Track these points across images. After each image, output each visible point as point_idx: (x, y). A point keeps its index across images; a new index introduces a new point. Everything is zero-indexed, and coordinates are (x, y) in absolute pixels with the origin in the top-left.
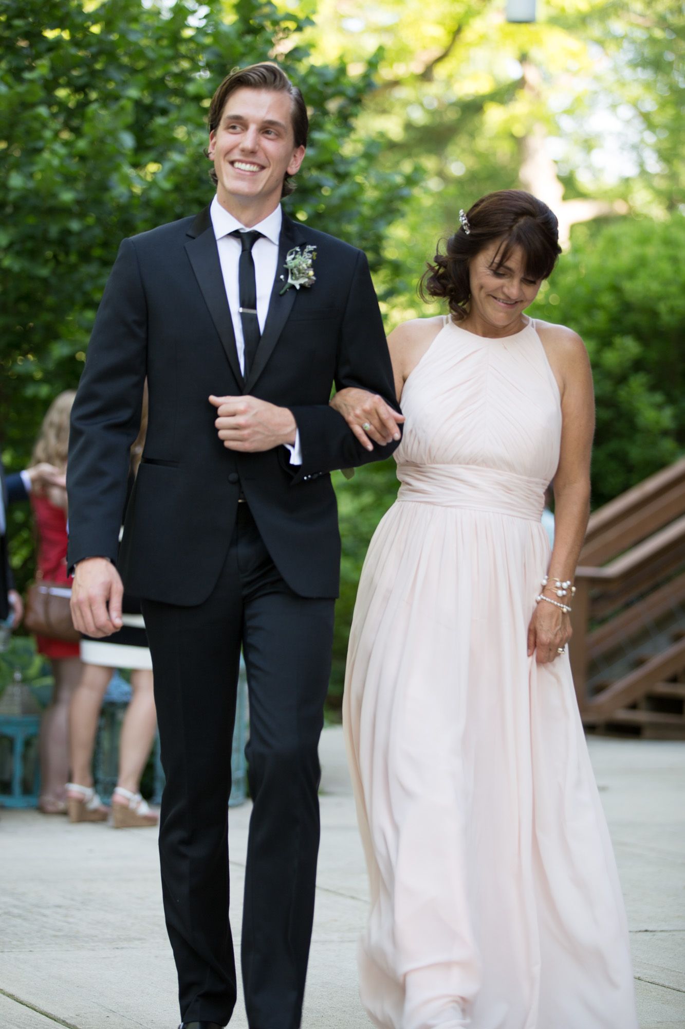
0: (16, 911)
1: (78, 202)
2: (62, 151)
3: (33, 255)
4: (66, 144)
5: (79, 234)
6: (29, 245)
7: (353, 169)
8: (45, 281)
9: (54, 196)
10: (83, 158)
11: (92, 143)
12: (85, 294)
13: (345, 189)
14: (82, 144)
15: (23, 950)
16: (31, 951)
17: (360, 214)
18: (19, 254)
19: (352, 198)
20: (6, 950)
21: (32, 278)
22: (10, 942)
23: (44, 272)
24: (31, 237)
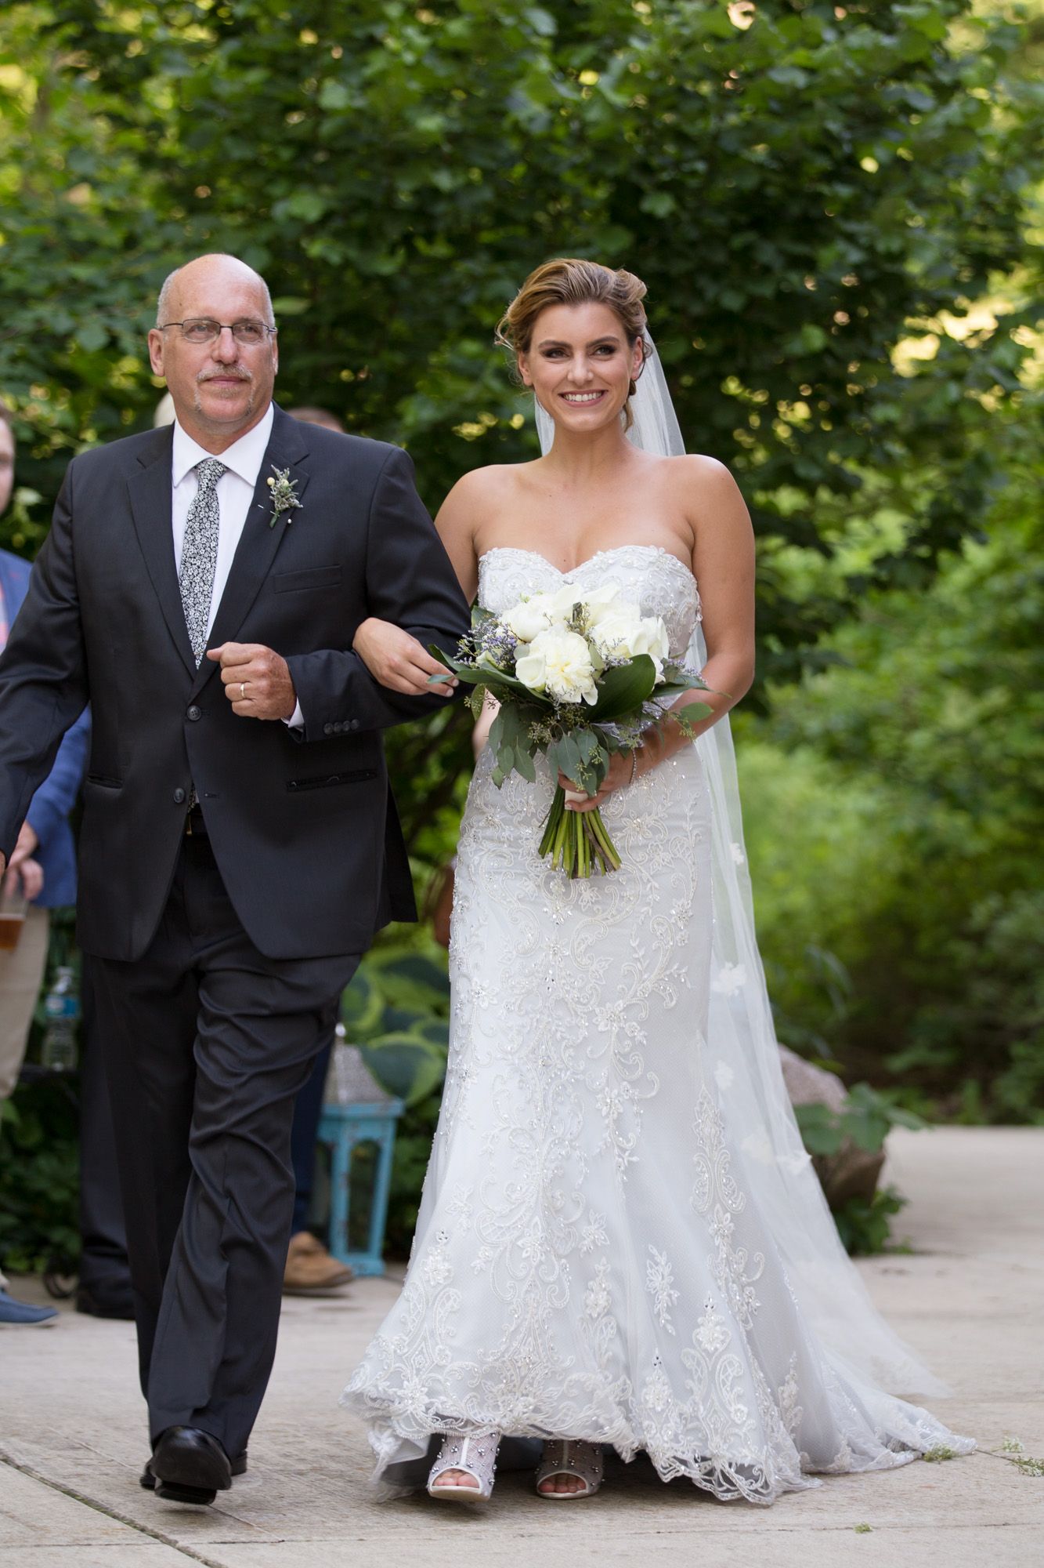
0: (333, 1466)
1: (453, 138)
2: (422, 41)
3: (366, 238)
4: (427, 30)
5: (452, 196)
6: (359, 220)
7: (970, 73)
8: (386, 281)
9: (406, 124)
10: (457, 55)
11: (476, 27)
12: (464, 310)
13: (954, 110)
14: (456, 27)
15: (348, 1538)
16: (361, 1540)
17: (981, 159)
18: (339, 236)
19: (965, 130)
20: (315, 1538)
21: (367, 280)
22: (323, 1522)
23: (387, 266)
24: (366, 204)
